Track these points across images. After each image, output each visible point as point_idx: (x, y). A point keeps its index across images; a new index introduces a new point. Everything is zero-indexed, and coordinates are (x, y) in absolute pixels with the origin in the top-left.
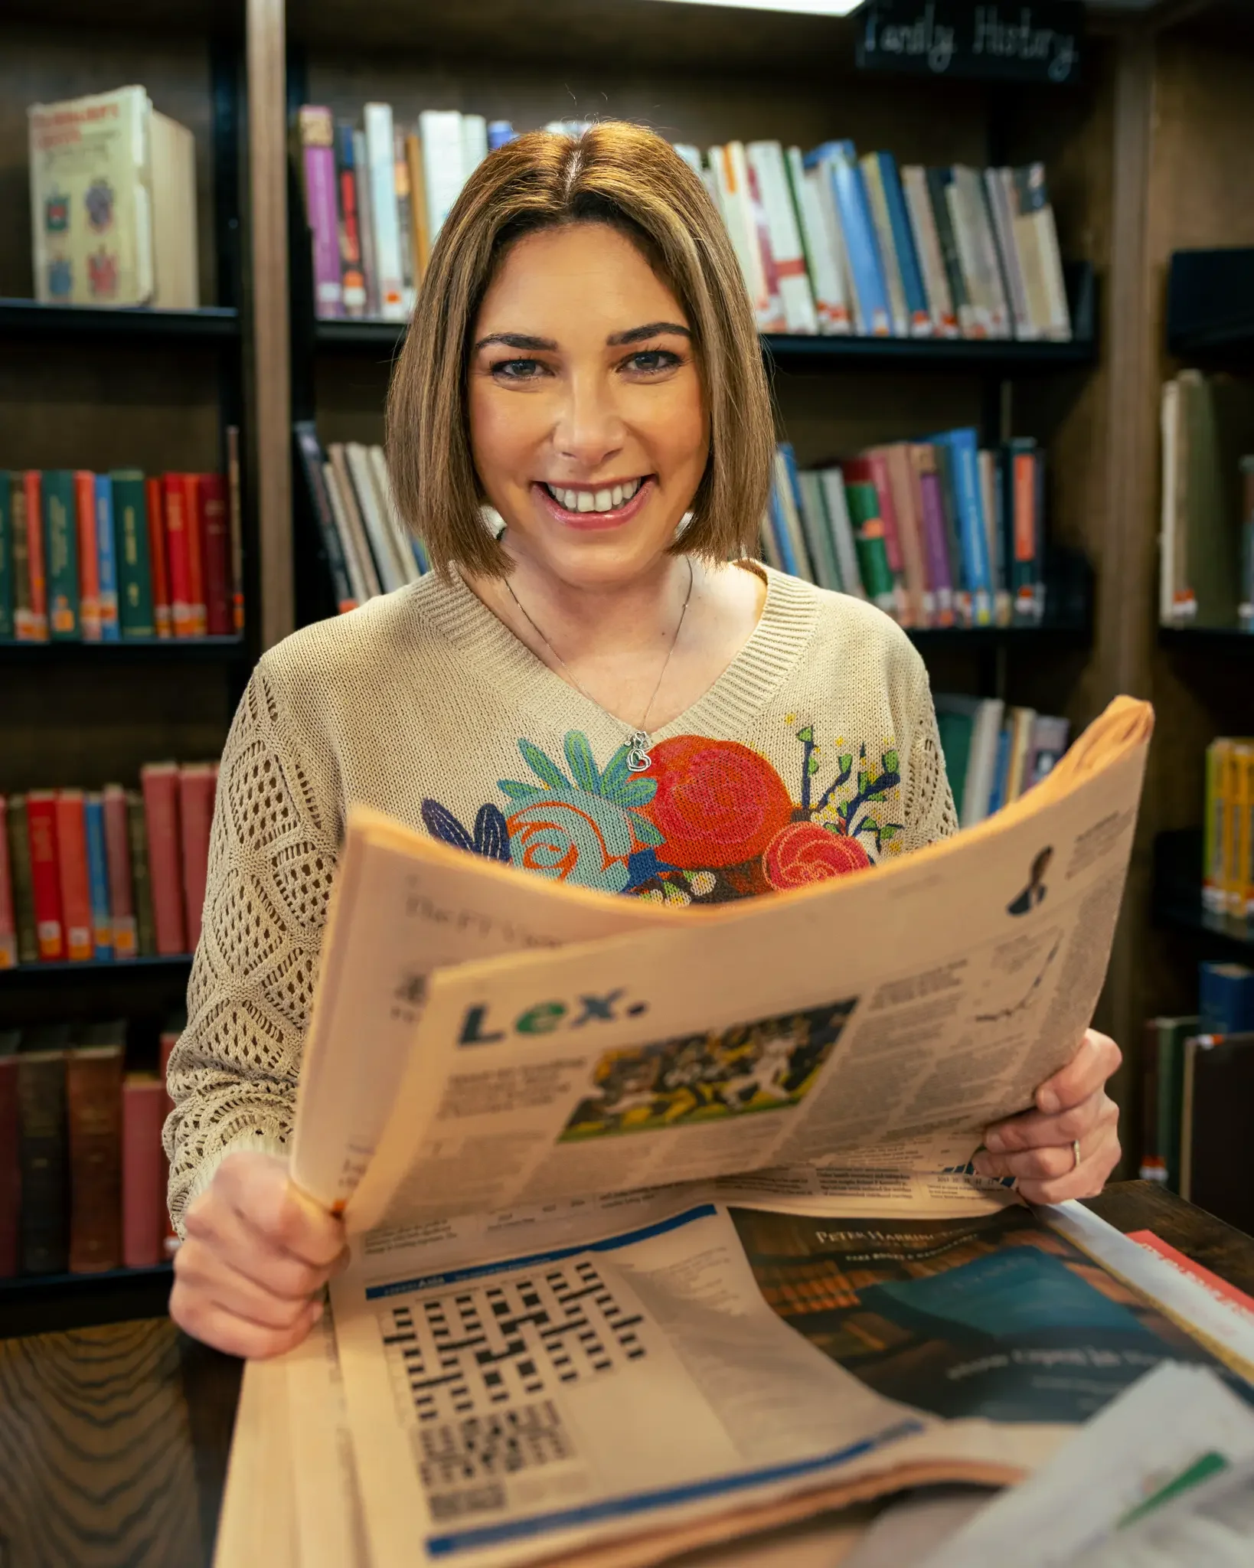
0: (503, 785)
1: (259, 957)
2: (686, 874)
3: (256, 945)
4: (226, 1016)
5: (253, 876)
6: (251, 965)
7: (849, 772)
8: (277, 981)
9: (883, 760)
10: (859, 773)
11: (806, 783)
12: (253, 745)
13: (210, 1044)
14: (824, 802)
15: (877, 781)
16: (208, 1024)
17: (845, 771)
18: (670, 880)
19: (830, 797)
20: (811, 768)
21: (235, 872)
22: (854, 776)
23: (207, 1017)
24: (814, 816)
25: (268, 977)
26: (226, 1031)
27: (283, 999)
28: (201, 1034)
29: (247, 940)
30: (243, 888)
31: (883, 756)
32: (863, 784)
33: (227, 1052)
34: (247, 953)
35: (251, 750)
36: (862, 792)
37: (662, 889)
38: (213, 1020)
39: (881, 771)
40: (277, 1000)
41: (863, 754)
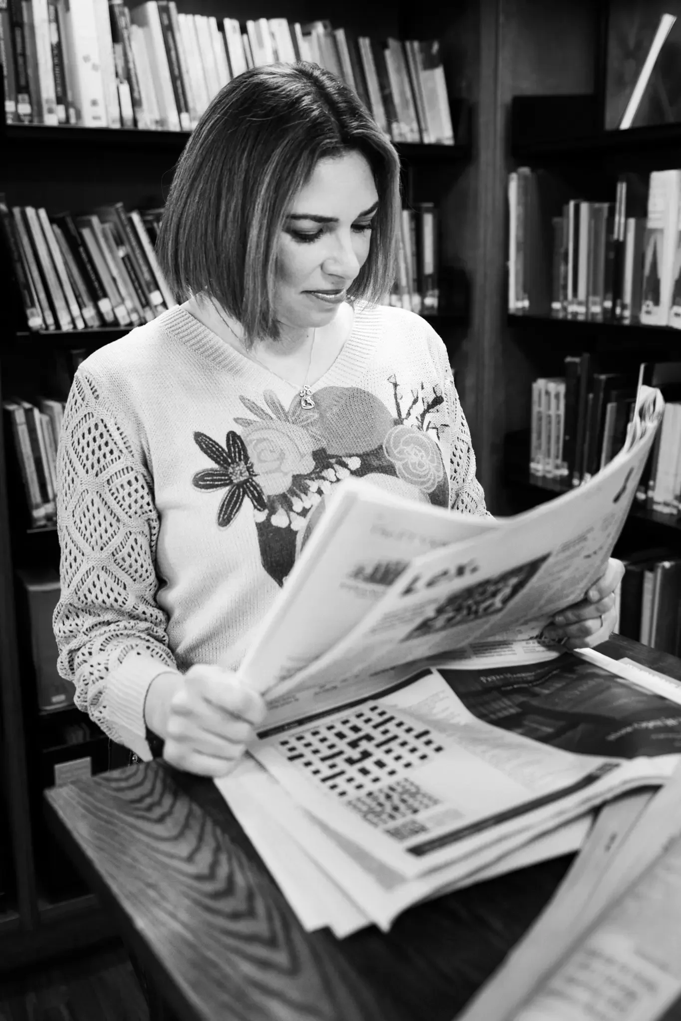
0: (236, 420)
1: (109, 538)
2: (344, 459)
3: (106, 532)
4: (93, 577)
5: (97, 492)
6: (104, 544)
7: (417, 397)
8: (121, 551)
9: (434, 390)
10: (423, 398)
11: (398, 405)
12: (85, 416)
13: (85, 595)
14: (409, 414)
15: (432, 402)
16: (83, 584)
17: (416, 397)
18: (337, 463)
19: (411, 411)
20: (399, 397)
21: (86, 491)
22: (420, 400)
23: (82, 579)
24: (405, 421)
25: (116, 549)
26: (95, 586)
27: (125, 562)
28: (79, 590)
29: (101, 530)
30: (93, 500)
31: (434, 388)
32: (426, 404)
33: (97, 598)
34: (101, 538)
35: (84, 419)
36: (426, 408)
37: (333, 468)
38: (85, 581)
39: (433, 396)
40: (122, 563)
41: (423, 388)
